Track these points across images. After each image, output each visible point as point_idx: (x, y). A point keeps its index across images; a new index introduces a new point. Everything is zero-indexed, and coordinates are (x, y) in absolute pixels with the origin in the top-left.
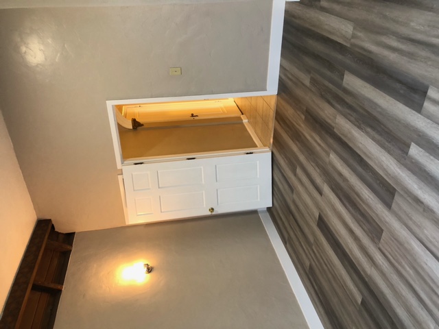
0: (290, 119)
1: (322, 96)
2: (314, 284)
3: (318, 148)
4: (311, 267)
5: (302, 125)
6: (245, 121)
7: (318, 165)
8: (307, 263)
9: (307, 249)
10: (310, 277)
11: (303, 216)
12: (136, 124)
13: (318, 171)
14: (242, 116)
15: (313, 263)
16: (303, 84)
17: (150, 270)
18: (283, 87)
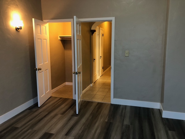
0: (102, 112)
1: (123, 134)
2: (5, 131)
3: (93, 131)
4: (16, 129)
5: (102, 120)
6: (91, 85)
7: (83, 132)
8: (19, 125)
9: (29, 125)
10: (10, 128)
11: (50, 121)
12: (93, 32)
13: (80, 132)
14: (93, 83)
15: (20, 130)
16: (123, 120)
17: (17, 29)
18: (116, 107)
